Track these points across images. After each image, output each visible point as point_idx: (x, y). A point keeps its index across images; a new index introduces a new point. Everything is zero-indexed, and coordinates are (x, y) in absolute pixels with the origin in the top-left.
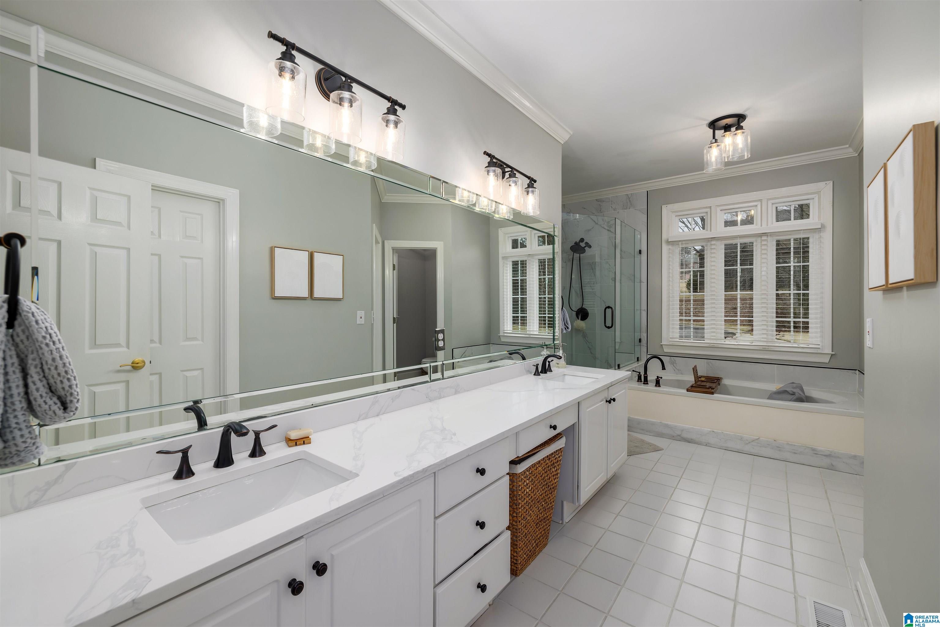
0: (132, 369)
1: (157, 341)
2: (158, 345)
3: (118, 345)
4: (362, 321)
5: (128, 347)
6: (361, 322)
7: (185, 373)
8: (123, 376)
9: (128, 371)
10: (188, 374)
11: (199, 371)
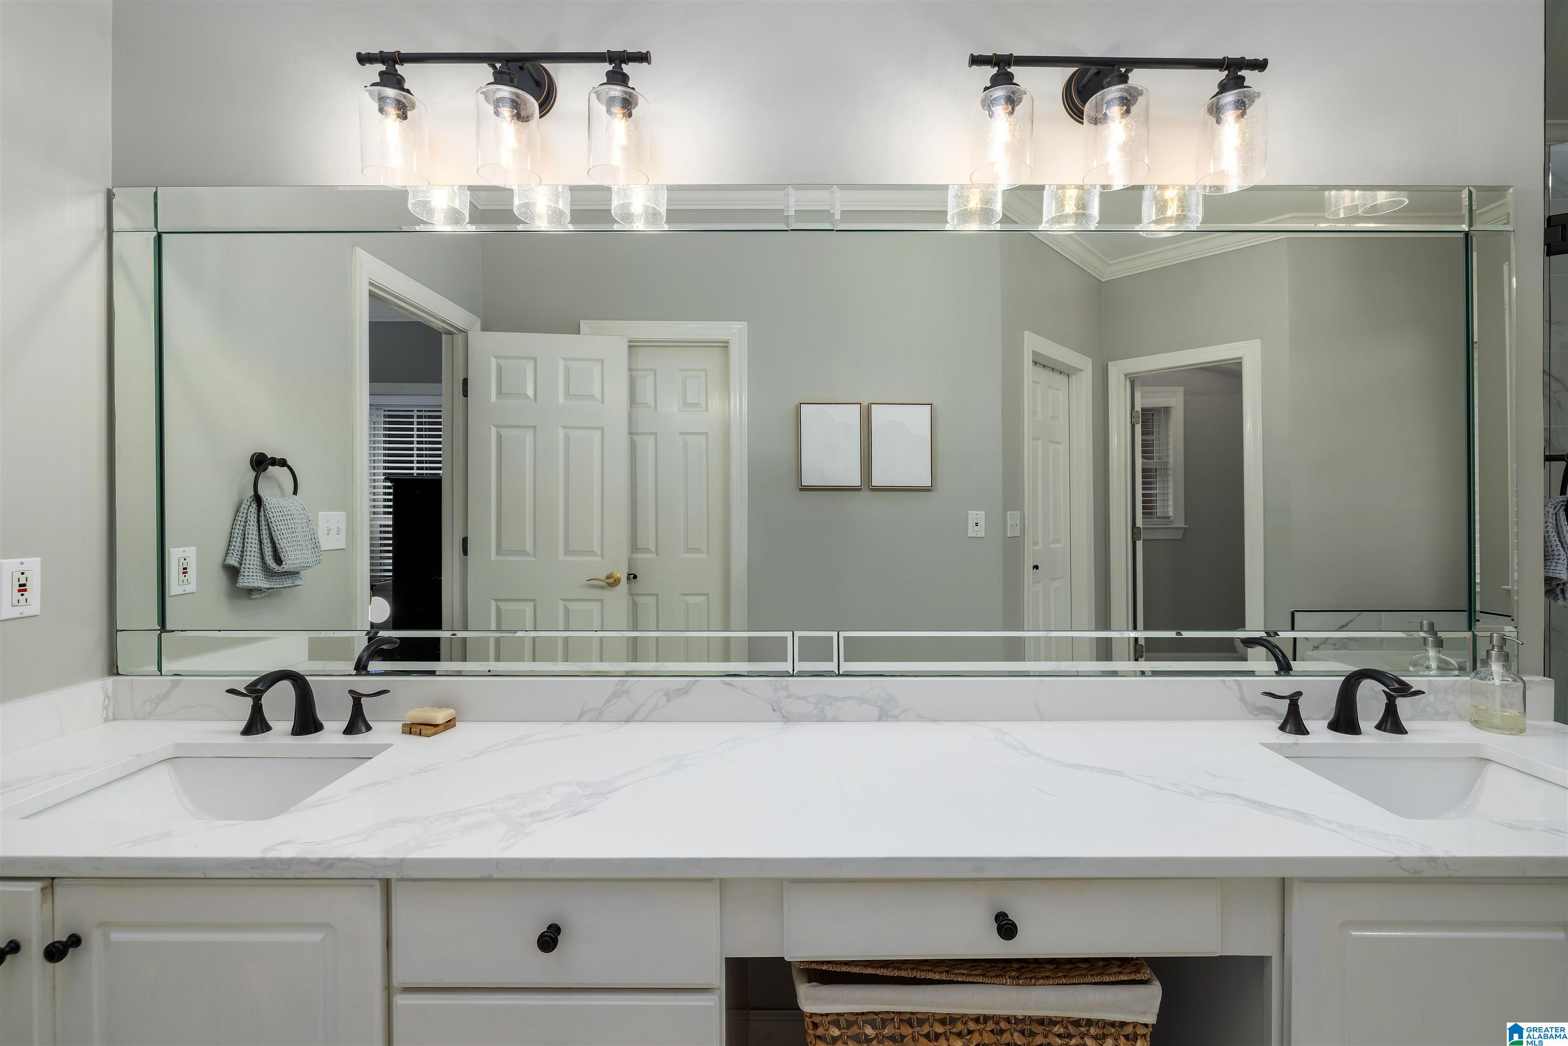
0: (607, 585)
1: (654, 550)
2: (653, 556)
3: (591, 553)
4: (980, 532)
5: (602, 557)
6: (977, 533)
7: (686, 598)
8: (595, 593)
9: (602, 587)
10: (691, 600)
11: (703, 598)
